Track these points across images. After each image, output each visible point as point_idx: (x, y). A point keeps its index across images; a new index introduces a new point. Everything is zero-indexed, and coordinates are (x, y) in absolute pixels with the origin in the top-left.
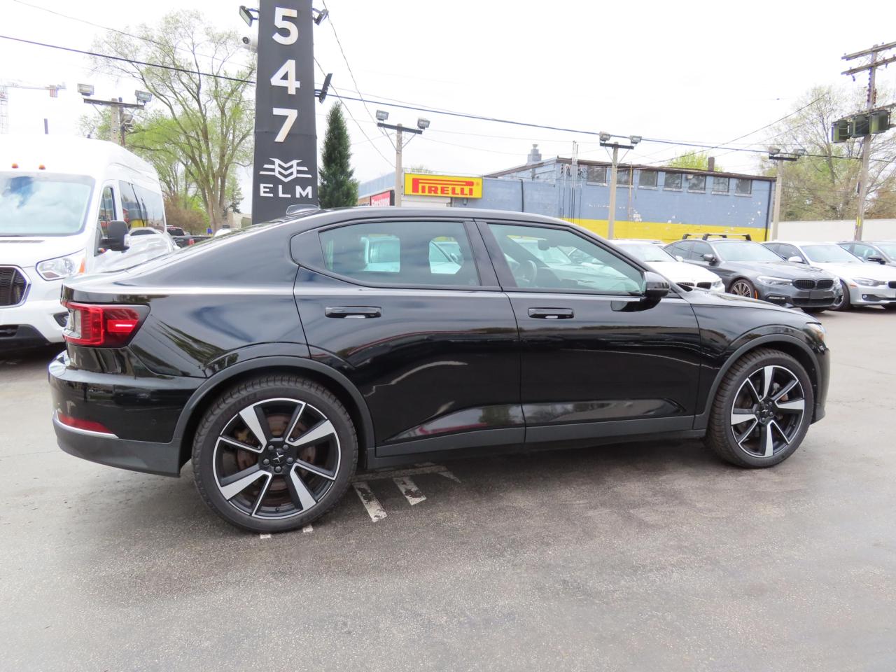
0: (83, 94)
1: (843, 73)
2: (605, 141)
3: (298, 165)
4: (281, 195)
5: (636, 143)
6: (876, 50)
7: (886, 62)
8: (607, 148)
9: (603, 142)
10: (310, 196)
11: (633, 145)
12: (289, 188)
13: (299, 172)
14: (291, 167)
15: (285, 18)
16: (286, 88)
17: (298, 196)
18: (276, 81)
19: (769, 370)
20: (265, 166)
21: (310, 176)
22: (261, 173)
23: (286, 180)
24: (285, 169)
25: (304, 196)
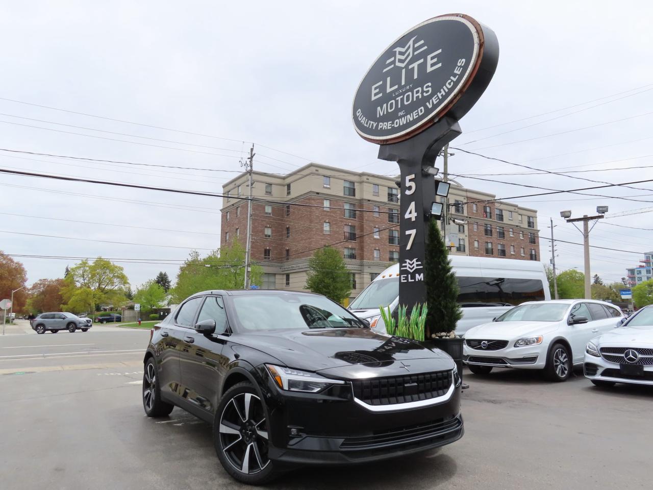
4: (410, 280)
10: (422, 279)
12: (413, 275)
13: (417, 265)
15: (410, 180)
16: (411, 218)
17: (417, 280)
18: (407, 216)
19: (248, 397)
20: (404, 265)
21: (422, 267)
22: (402, 269)
23: (411, 271)
24: (411, 265)
25: (420, 279)
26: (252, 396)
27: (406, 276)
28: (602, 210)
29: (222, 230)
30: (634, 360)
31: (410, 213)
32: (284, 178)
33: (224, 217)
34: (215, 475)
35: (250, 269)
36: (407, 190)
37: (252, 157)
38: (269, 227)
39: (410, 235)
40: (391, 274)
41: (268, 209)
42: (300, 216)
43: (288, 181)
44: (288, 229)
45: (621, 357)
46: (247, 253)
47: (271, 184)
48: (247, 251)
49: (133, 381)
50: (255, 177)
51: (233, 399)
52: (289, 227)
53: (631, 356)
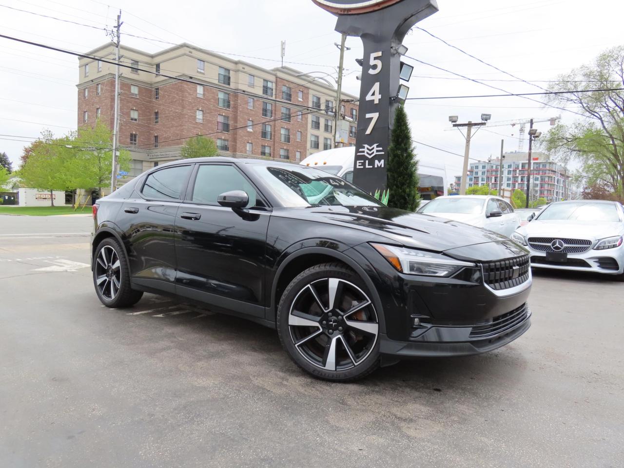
0: (452, 122)
4: (367, 166)
10: (383, 166)
12: (371, 162)
13: (377, 151)
14: (373, 148)
15: (375, 58)
16: (373, 100)
17: (376, 166)
18: (369, 97)
19: (333, 283)
20: (361, 150)
21: (383, 153)
22: (358, 154)
23: (370, 157)
24: (370, 150)
25: (379, 166)
26: (340, 282)
27: (362, 161)
28: (486, 118)
29: (79, 108)
30: (560, 248)
31: (373, 94)
32: (152, 57)
33: (81, 93)
34: (281, 374)
35: (118, 154)
36: (371, 69)
37: (119, 26)
38: (136, 110)
39: (372, 118)
40: (316, 162)
41: (135, 90)
42: (170, 101)
43: (157, 60)
44: (157, 113)
45: (549, 246)
46: (114, 136)
47: (138, 62)
48: (115, 133)
49: (39, 268)
50: (123, 52)
51: (309, 285)
52: (158, 112)
53: (557, 245)
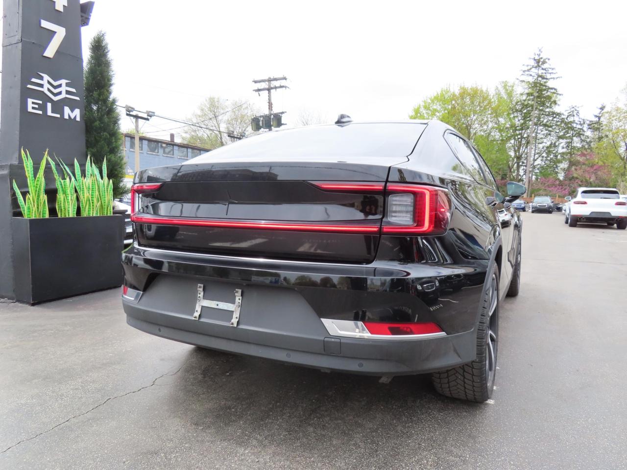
1: (254, 90)
2: (130, 112)
3: (67, 85)
4: (50, 113)
5: (151, 116)
6: (270, 80)
7: (276, 88)
8: (131, 117)
9: (128, 113)
11: (149, 118)
12: (58, 107)
13: (68, 92)
14: (60, 86)
16: (53, 3)
20: (34, 80)
21: (78, 98)
22: (30, 87)
23: (56, 99)
24: (54, 87)
25: (72, 117)
39: (52, 32)
